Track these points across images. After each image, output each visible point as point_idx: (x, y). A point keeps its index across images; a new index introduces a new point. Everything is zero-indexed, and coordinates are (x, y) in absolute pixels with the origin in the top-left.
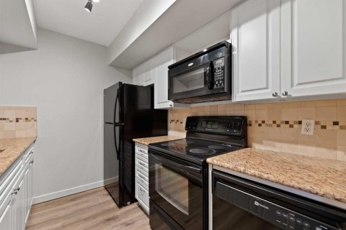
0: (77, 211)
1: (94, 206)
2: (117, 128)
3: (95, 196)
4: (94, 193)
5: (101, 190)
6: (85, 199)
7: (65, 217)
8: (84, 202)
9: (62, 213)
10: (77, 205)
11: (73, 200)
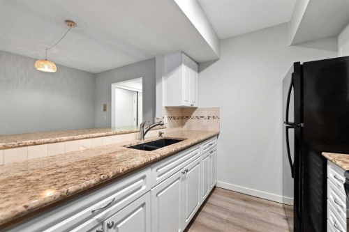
0: (244, 215)
1: (263, 221)
2: (292, 131)
3: (268, 209)
4: (269, 205)
5: (277, 207)
6: (256, 207)
7: (233, 214)
8: (254, 209)
9: (232, 208)
10: (246, 207)
11: (245, 200)
